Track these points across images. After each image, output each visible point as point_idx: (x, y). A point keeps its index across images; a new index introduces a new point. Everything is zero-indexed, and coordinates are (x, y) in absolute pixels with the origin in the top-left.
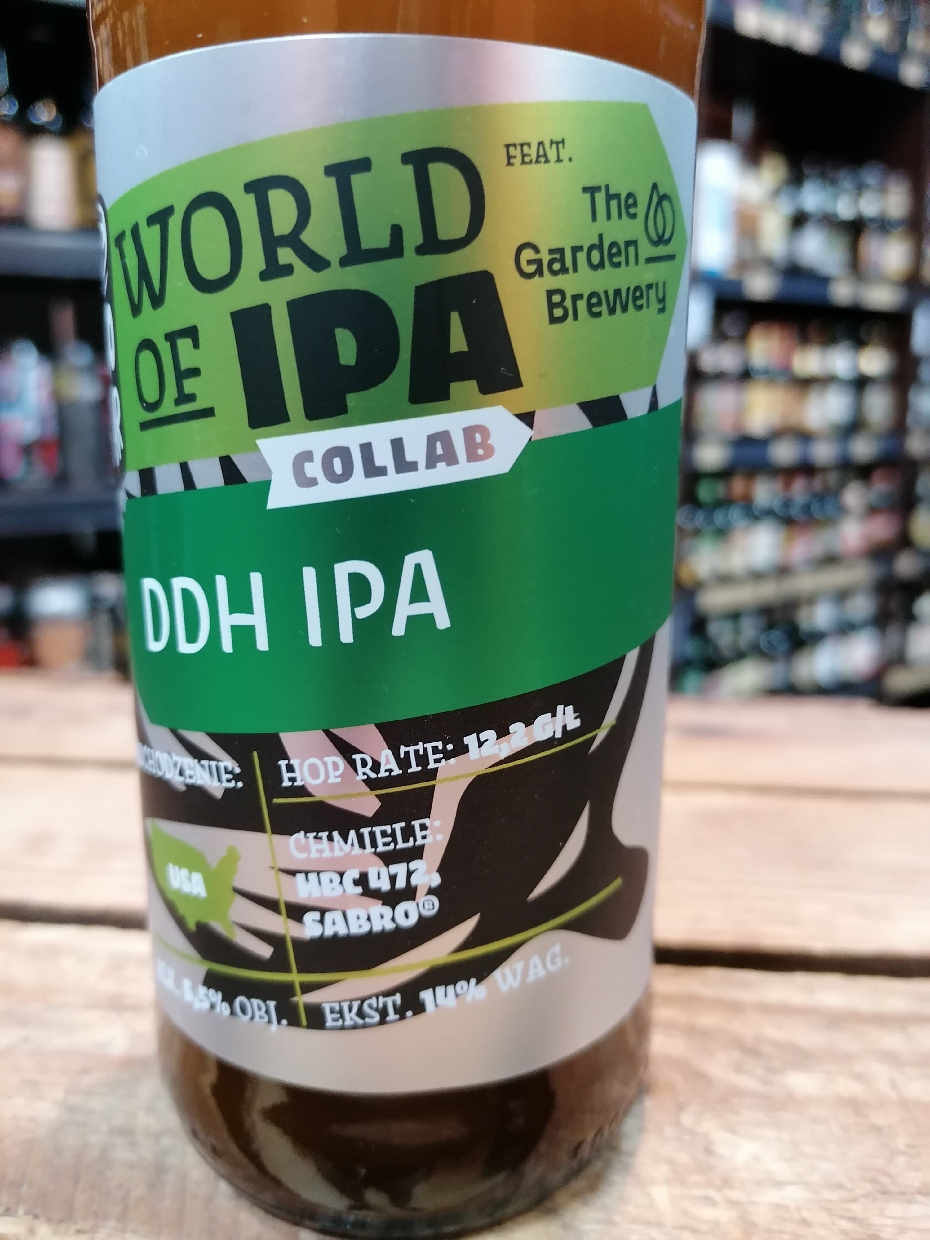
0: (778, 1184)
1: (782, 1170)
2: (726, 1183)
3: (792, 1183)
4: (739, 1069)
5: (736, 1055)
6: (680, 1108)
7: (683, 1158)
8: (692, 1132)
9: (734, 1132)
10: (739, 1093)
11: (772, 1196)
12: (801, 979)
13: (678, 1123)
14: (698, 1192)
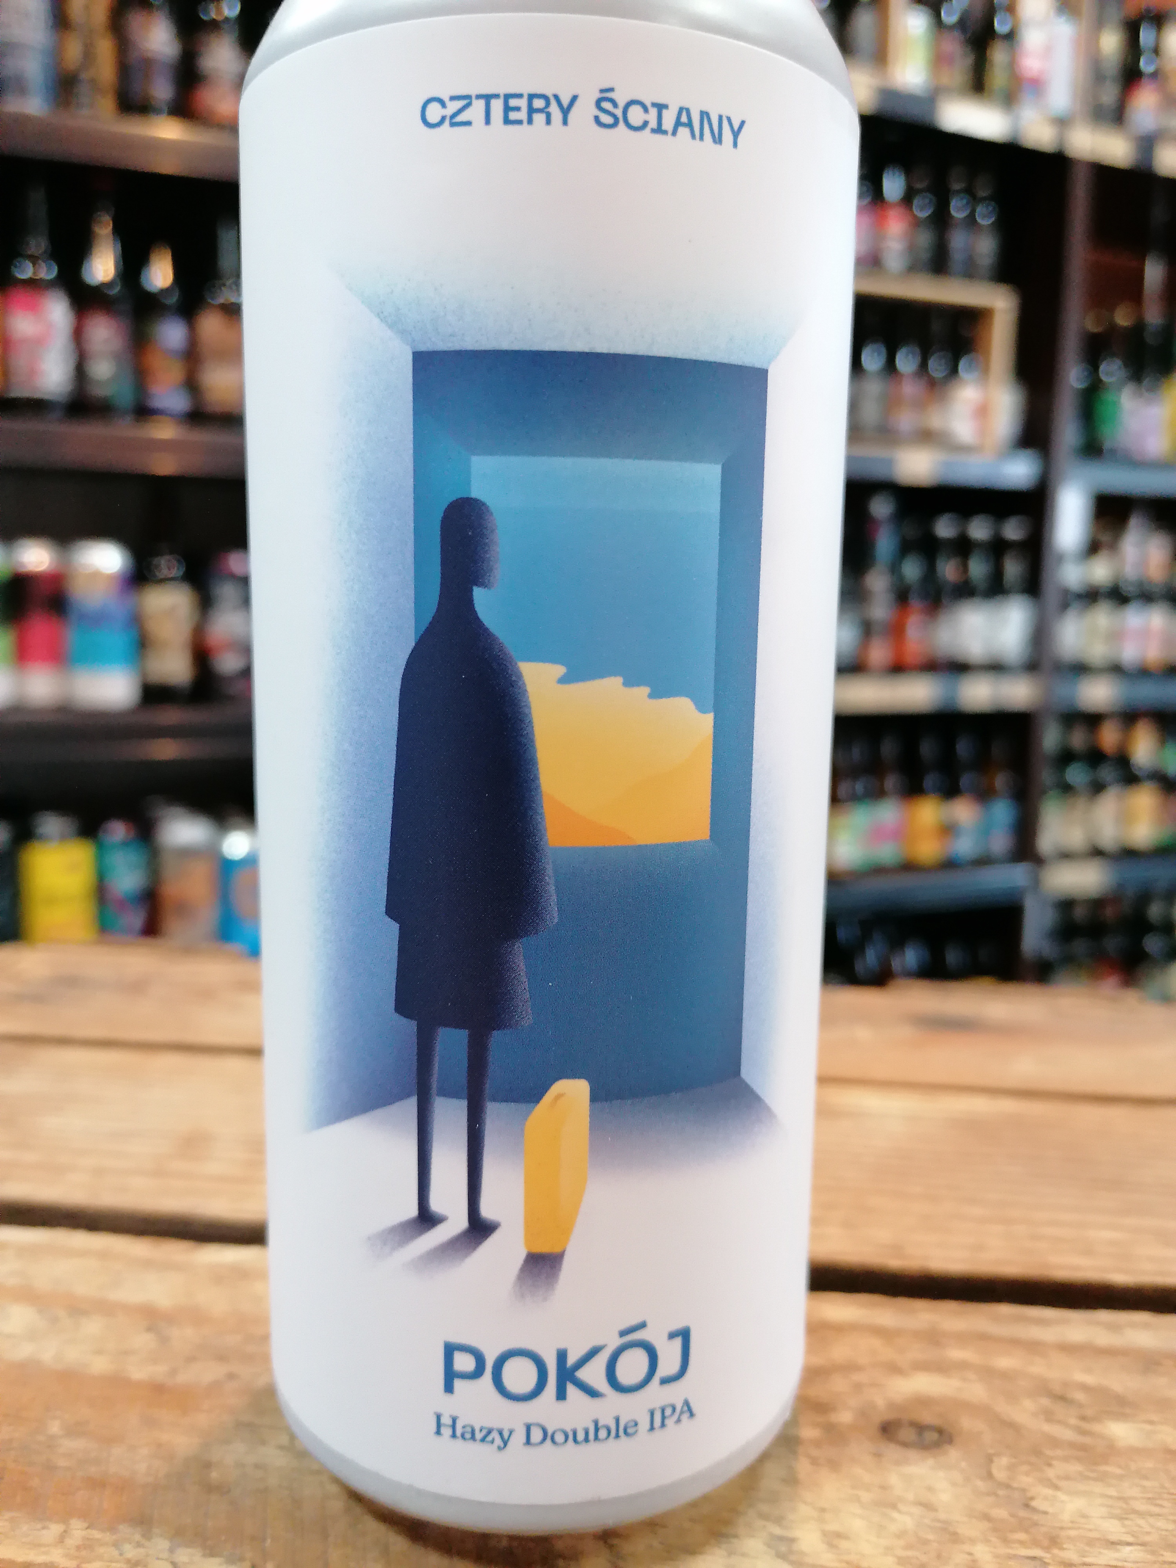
0: (1113, 1544)
1: (1113, 1529)
2: (1054, 1541)
3: (1129, 1544)
4: (1049, 1416)
5: (1045, 1402)
6: (990, 1459)
7: (1001, 1513)
8: (1008, 1486)
9: (1056, 1488)
10: (1055, 1442)
11: (1108, 1556)
12: (1104, 1316)
13: (990, 1476)
14: (1024, 1552)
